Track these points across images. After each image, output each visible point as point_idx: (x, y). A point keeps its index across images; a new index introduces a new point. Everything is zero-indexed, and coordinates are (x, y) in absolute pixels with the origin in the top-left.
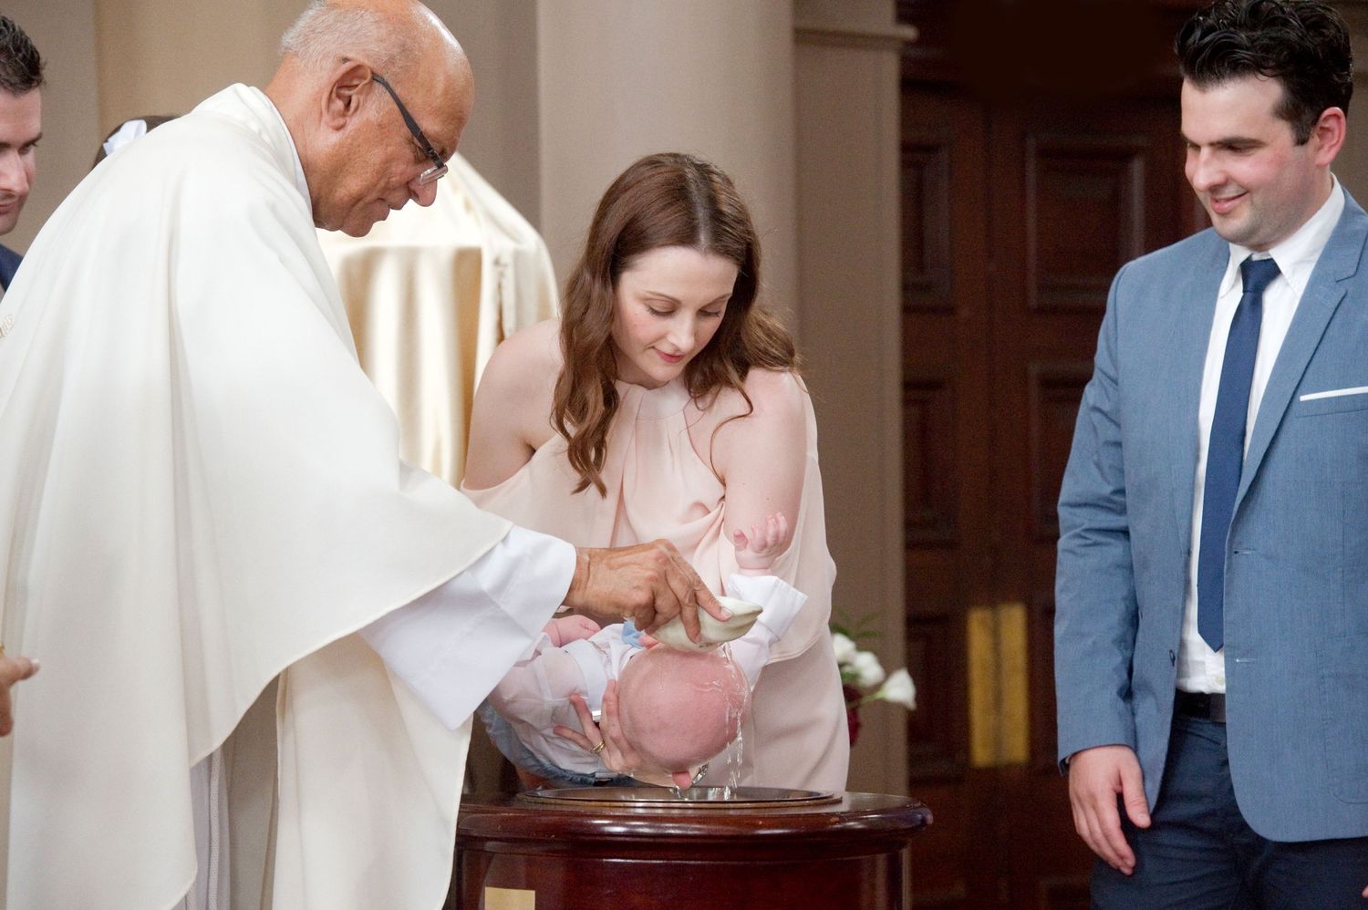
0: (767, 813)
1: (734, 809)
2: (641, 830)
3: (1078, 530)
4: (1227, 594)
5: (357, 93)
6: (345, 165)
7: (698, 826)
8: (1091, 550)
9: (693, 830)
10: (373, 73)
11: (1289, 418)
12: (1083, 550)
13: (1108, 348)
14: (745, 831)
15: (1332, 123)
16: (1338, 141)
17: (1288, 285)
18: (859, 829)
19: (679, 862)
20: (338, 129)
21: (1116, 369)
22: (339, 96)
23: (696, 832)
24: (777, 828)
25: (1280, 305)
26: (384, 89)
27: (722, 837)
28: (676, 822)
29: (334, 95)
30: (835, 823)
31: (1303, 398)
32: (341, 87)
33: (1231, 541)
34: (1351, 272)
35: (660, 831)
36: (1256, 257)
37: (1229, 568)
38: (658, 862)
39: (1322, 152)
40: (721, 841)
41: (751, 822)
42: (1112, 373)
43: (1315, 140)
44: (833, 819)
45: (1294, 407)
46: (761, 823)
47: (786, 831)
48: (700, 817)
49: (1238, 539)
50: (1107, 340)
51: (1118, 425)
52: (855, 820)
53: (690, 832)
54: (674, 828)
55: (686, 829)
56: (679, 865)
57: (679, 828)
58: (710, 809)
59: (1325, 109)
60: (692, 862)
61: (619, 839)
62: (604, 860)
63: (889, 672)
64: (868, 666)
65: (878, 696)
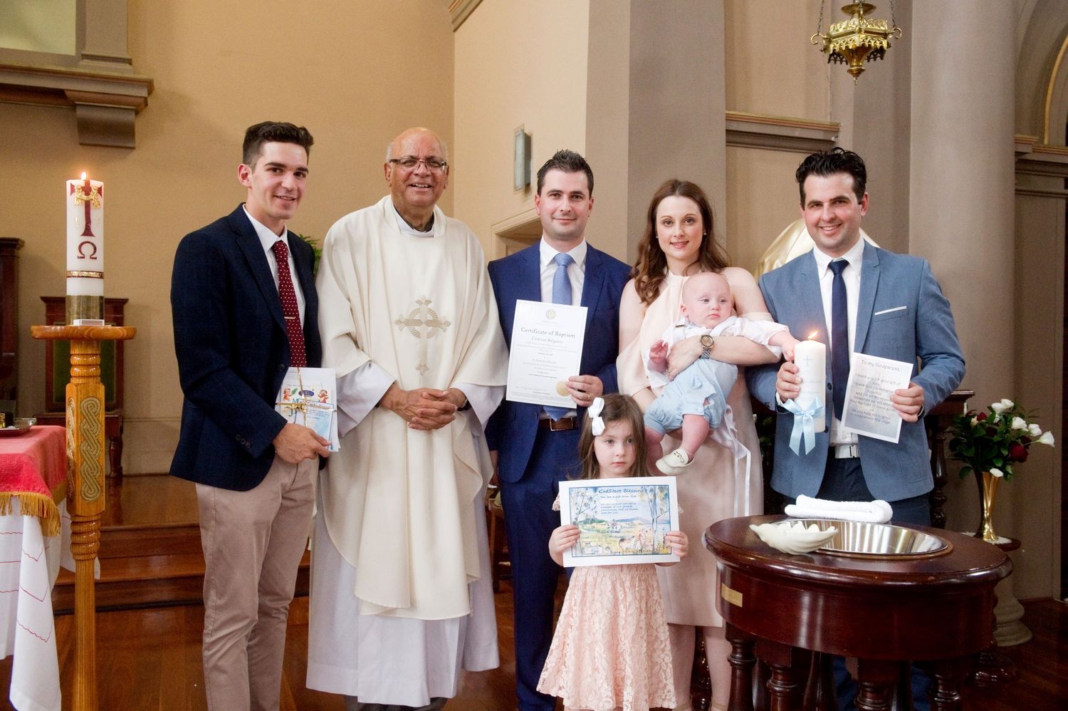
31: (876, 314)
63: (1043, 432)
64: (1035, 429)
65: (1038, 441)
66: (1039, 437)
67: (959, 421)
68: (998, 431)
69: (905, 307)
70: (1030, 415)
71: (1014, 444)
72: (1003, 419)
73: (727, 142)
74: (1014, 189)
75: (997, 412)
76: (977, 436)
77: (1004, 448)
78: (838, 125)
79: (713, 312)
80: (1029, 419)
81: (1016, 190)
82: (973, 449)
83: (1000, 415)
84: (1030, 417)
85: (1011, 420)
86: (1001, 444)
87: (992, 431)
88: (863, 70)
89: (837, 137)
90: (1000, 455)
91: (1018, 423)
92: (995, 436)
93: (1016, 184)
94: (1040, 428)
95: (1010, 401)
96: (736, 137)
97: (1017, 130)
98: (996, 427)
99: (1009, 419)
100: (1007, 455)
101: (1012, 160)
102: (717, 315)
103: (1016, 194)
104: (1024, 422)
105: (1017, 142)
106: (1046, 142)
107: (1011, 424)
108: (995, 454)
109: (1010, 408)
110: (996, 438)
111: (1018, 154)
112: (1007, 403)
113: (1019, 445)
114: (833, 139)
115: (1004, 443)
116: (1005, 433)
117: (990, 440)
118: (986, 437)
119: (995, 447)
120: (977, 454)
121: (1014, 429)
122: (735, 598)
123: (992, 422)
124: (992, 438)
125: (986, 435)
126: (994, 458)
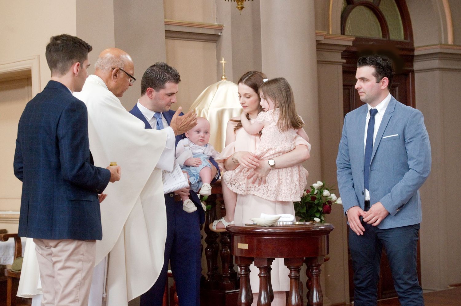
1: (292, 226)
3: (342, 167)
4: (370, 179)
5: (118, 73)
8: (345, 171)
9: (282, 231)
10: (119, 69)
11: (381, 142)
12: (343, 171)
13: (345, 130)
15: (385, 81)
16: (386, 85)
17: (380, 114)
18: (318, 230)
20: (115, 82)
21: (346, 134)
22: (115, 76)
23: (283, 231)
25: (378, 119)
30: (312, 229)
31: (384, 138)
32: (114, 74)
33: (370, 168)
34: (393, 111)
36: (373, 108)
37: (370, 174)
39: (383, 86)
41: (294, 229)
42: (346, 135)
44: (311, 228)
45: (382, 140)
47: (302, 231)
48: (283, 228)
49: (372, 167)
50: (344, 129)
51: (348, 146)
54: (278, 230)
57: (279, 230)
59: (384, 77)
63: (338, 198)
64: (333, 196)
65: (335, 203)
66: (335, 201)
68: (317, 198)
69: (397, 135)
70: (331, 189)
71: (324, 204)
72: (319, 192)
73: (166, 37)
74: (316, 60)
75: (315, 189)
76: (306, 201)
77: (320, 207)
78: (222, 26)
79: (201, 138)
80: (332, 191)
81: (317, 61)
82: (305, 209)
83: (317, 189)
84: (331, 190)
85: (323, 192)
86: (318, 205)
87: (314, 198)
88: (243, 7)
89: (222, 32)
90: (318, 211)
91: (326, 193)
92: (316, 201)
93: (317, 58)
94: (336, 196)
95: (321, 182)
96: (170, 34)
97: (316, 28)
98: (315, 196)
99: (322, 191)
100: (322, 211)
101: (314, 44)
102: (203, 140)
103: (317, 63)
104: (329, 192)
105: (317, 35)
106: (331, 32)
107: (323, 194)
108: (315, 210)
109: (321, 186)
110: (316, 202)
111: (317, 41)
112: (319, 184)
113: (327, 205)
114: (219, 34)
115: (320, 204)
116: (321, 199)
117: (313, 203)
118: (311, 201)
119: (316, 207)
120: (307, 211)
121: (324, 196)
122: (245, 246)
123: (313, 194)
124: (314, 202)
125: (311, 200)
126: (315, 212)
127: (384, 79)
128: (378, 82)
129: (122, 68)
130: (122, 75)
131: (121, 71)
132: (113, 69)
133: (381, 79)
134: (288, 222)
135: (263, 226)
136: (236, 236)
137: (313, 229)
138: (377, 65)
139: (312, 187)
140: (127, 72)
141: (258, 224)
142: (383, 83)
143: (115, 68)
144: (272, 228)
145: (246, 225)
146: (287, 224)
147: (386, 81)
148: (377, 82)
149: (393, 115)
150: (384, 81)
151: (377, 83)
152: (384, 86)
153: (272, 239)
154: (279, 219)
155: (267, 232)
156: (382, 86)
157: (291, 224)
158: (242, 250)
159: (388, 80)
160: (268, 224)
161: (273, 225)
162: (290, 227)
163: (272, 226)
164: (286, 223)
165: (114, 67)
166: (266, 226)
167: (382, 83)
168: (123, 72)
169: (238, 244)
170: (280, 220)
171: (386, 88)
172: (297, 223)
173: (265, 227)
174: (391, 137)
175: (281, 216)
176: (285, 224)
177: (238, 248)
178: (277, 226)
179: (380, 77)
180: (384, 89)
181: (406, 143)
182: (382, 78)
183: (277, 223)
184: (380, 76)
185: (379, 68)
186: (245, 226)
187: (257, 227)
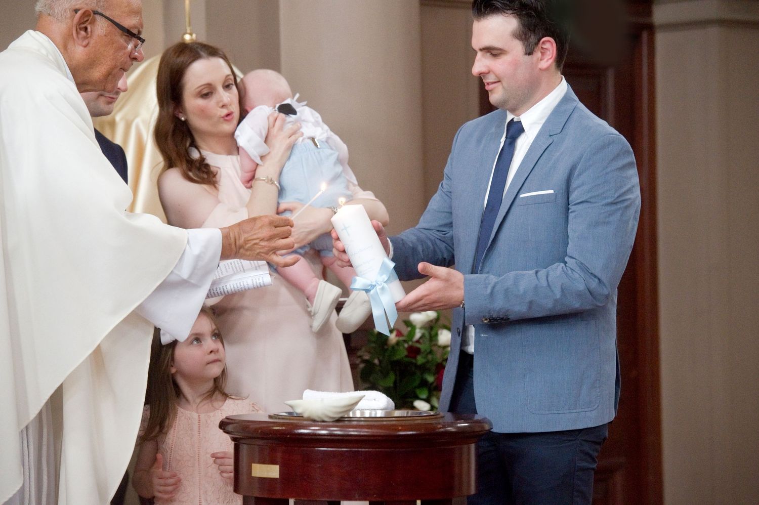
0: (403, 423)
1: (386, 421)
2: (336, 432)
5: (90, 23)
6: (95, 61)
7: (366, 430)
9: (364, 432)
10: (93, 11)
11: (513, 207)
14: (392, 433)
16: (552, 57)
17: (527, 137)
18: (454, 431)
19: (357, 449)
20: (85, 46)
22: (81, 29)
23: (365, 434)
24: (410, 431)
26: (101, 17)
27: (379, 436)
28: (355, 428)
29: (78, 30)
31: (522, 196)
32: (80, 24)
34: (559, 131)
35: (346, 433)
36: (516, 120)
38: (345, 449)
39: (543, 62)
40: (379, 438)
41: (395, 428)
43: (538, 54)
44: (438, 426)
45: (517, 201)
46: (400, 428)
47: (414, 433)
48: (368, 425)
52: (451, 427)
53: (362, 434)
54: (354, 431)
55: (360, 432)
56: (355, 451)
57: (356, 431)
58: (373, 421)
59: (542, 38)
60: (363, 450)
61: (324, 437)
62: (316, 449)
67: (373, 339)
68: (422, 350)
69: (552, 192)
71: (440, 367)
72: (427, 335)
75: (418, 326)
76: (397, 357)
77: (429, 373)
83: (421, 328)
85: (437, 335)
86: (424, 368)
87: (414, 351)
90: (424, 384)
91: (444, 337)
92: (418, 358)
98: (418, 345)
99: (433, 333)
100: (432, 383)
107: (437, 340)
108: (417, 382)
109: (432, 320)
110: (420, 360)
115: (428, 366)
116: (431, 352)
117: (411, 363)
118: (407, 359)
119: (418, 373)
120: (395, 383)
121: (440, 347)
122: (273, 471)
123: (411, 340)
124: (414, 361)
125: (406, 356)
126: (416, 387)
127: (543, 43)
128: (529, 53)
129: (100, 10)
130: (100, 27)
131: (98, 17)
132: (76, 11)
133: (537, 44)
134: (375, 410)
135: (317, 419)
136: (245, 446)
137: (442, 428)
138: (523, 10)
139: (408, 323)
140: (117, 20)
141: (306, 415)
142: (543, 54)
143: (79, 10)
144: (341, 424)
145: (270, 417)
146: (373, 416)
147: (549, 46)
148: (526, 54)
149: (555, 140)
150: (544, 46)
151: (527, 57)
152: (545, 60)
153: (342, 453)
154: (356, 403)
155: (327, 435)
156: (541, 60)
157: (383, 416)
158: (262, 480)
159: (555, 45)
160: (332, 415)
161: (342, 417)
162: (385, 423)
163: (340, 420)
164: (370, 414)
165: (77, 7)
166: (326, 419)
167: (539, 54)
168: (104, 19)
169: (254, 465)
170: (360, 405)
171: (552, 63)
172: (398, 413)
173: (323, 421)
174: (537, 195)
175: (365, 396)
176: (367, 415)
177: (253, 475)
178: (350, 419)
179: (533, 39)
180: (547, 69)
181: (570, 211)
182: (539, 40)
183: (354, 413)
184: (532, 37)
185: (529, 15)
186: (268, 420)
187: (305, 422)
